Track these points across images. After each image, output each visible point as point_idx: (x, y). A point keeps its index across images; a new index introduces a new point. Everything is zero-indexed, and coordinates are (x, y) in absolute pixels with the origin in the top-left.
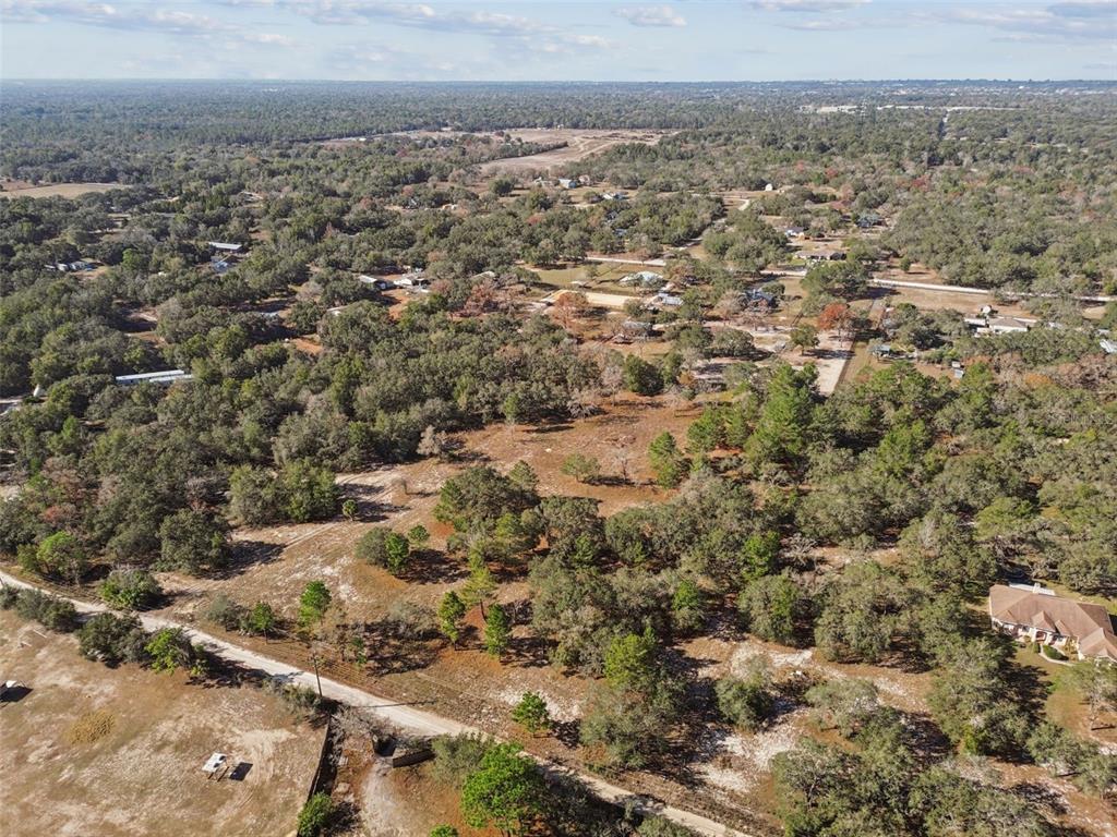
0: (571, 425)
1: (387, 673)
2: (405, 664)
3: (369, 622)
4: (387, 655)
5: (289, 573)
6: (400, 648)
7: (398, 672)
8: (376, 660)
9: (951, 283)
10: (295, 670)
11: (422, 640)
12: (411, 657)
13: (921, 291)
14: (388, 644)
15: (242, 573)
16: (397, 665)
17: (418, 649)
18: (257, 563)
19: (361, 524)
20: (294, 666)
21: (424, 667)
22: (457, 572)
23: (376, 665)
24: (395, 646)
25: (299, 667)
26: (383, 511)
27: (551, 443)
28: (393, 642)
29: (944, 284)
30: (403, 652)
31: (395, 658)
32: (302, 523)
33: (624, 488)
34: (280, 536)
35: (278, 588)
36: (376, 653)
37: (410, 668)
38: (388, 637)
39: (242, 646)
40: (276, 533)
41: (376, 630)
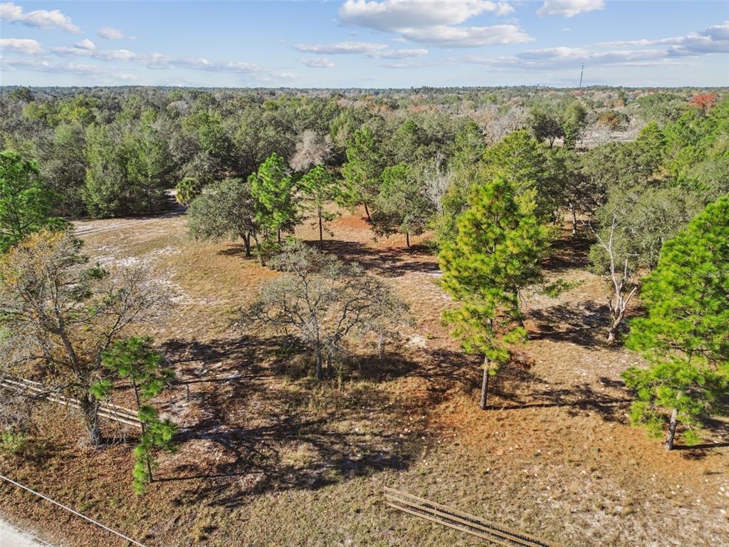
1: (261, 489)
3: (204, 340)
4: (259, 422)
6: (298, 400)
7: (301, 484)
8: (217, 438)
11: (367, 378)
12: (342, 427)
14: (260, 389)
16: (296, 455)
17: (357, 402)
21: (399, 463)
23: (218, 456)
24: (283, 396)
28: (275, 384)
30: (311, 412)
31: (288, 431)
32: (107, 217)
36: (220, 417)
37: (346, 468)
38: (258, 371)
41: (226, 355)
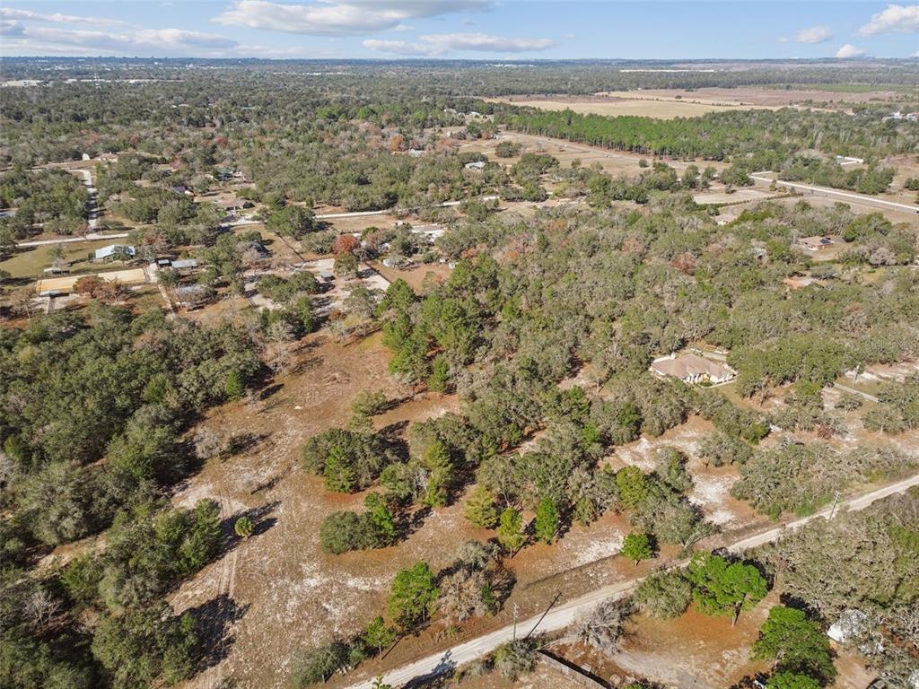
0: (277, 383)
2: (500, 590)
5: (280, 607)
9: (351, 210)
10: (443, 654)
13: (343, 219)
15: (231, 641)
18: (228, 624)
19: (261, 536)
20: (434, 653)
22: (413, 517)
25: (440, 651)
26: (260, 516)
27: (292, 402)
29: (347, 212)
32: (201, 568)
33: (404, 406)
34: (198, 592)
35: (297, 623)
39: (360, 679)
40: (190, 594)
